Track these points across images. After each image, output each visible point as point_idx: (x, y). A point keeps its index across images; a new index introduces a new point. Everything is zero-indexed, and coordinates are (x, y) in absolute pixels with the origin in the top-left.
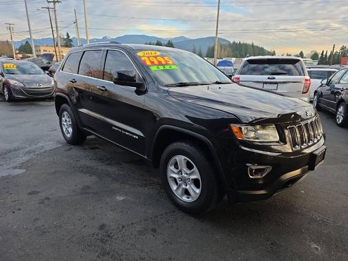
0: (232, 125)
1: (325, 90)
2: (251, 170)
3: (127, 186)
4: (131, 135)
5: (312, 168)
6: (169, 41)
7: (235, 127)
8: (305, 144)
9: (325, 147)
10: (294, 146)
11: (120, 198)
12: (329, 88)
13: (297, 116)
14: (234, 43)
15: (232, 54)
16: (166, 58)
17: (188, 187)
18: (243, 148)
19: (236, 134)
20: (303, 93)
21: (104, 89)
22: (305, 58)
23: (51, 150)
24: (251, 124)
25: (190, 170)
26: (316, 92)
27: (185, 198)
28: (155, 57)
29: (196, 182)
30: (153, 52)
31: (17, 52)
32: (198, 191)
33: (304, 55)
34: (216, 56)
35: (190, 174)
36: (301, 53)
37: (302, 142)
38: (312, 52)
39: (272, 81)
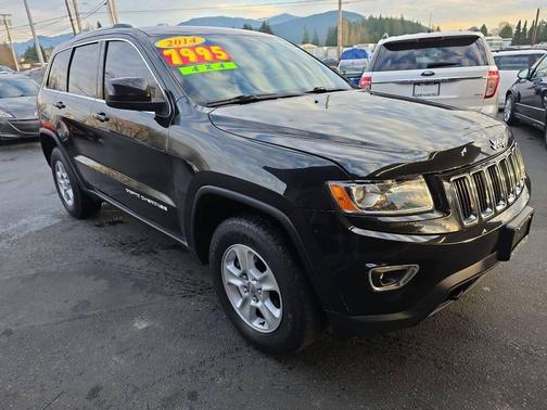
0: (331, 183)
1: (526, 89)
2: (376, 276)
3: (159, 298)
4: (155, 203)
5: (504, 256)
6: (264, 23)
7: (336, 188)
8: (489, 210)
9: (530, 209)
10: (467, 216)
11: (141, 325)
12: (530, 84)
13: (473, 150)
14: (371, 18)
15: (367, 37)
16: (214, 49)
17: (259, 305)
18: (356, 230)
19: (340, 203)
20: (486, 97)
21: (103, 117)
22: (491, 35)
23: (38, 231)
24: (372, 178)
25: (262, 272)
26: (509, 93)
27: (256, 325)
28: (193, 48)
29: (273, 296)
30: (189, 39)
31: (23, 60)
32: (277, 313)
33: (489, 32)
34: (340, 43)
35: (262, 281)
36: (484, 27)
37: (484, 207)
38: (501, 24)
39: (429, 78)
